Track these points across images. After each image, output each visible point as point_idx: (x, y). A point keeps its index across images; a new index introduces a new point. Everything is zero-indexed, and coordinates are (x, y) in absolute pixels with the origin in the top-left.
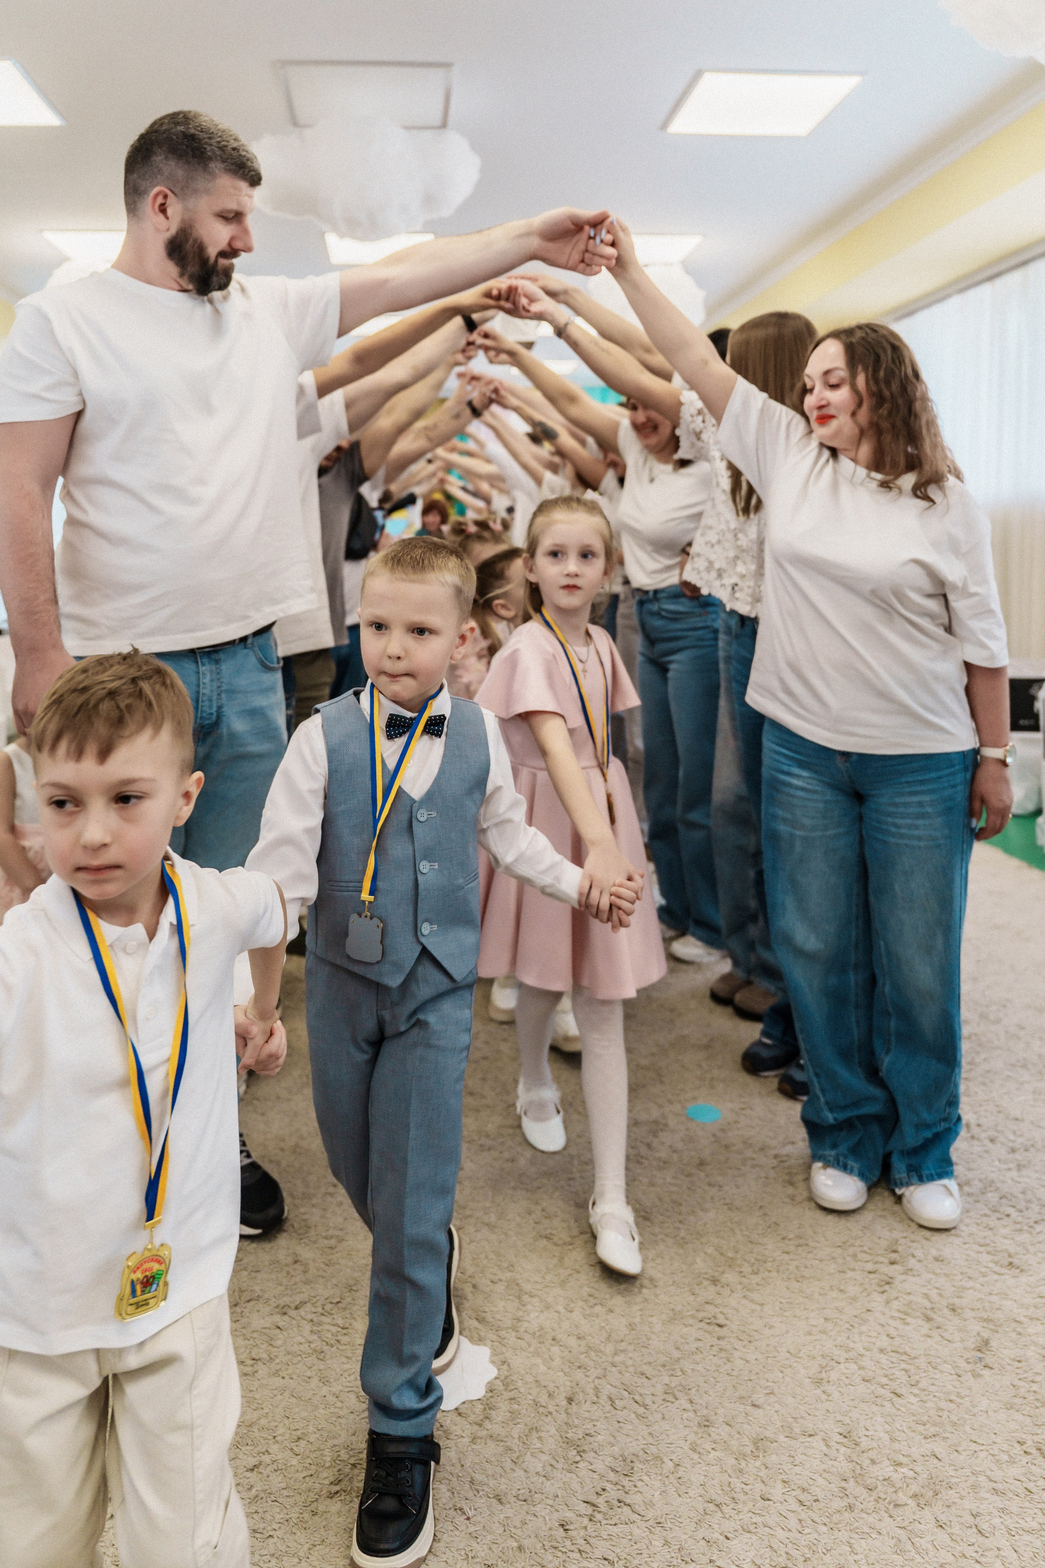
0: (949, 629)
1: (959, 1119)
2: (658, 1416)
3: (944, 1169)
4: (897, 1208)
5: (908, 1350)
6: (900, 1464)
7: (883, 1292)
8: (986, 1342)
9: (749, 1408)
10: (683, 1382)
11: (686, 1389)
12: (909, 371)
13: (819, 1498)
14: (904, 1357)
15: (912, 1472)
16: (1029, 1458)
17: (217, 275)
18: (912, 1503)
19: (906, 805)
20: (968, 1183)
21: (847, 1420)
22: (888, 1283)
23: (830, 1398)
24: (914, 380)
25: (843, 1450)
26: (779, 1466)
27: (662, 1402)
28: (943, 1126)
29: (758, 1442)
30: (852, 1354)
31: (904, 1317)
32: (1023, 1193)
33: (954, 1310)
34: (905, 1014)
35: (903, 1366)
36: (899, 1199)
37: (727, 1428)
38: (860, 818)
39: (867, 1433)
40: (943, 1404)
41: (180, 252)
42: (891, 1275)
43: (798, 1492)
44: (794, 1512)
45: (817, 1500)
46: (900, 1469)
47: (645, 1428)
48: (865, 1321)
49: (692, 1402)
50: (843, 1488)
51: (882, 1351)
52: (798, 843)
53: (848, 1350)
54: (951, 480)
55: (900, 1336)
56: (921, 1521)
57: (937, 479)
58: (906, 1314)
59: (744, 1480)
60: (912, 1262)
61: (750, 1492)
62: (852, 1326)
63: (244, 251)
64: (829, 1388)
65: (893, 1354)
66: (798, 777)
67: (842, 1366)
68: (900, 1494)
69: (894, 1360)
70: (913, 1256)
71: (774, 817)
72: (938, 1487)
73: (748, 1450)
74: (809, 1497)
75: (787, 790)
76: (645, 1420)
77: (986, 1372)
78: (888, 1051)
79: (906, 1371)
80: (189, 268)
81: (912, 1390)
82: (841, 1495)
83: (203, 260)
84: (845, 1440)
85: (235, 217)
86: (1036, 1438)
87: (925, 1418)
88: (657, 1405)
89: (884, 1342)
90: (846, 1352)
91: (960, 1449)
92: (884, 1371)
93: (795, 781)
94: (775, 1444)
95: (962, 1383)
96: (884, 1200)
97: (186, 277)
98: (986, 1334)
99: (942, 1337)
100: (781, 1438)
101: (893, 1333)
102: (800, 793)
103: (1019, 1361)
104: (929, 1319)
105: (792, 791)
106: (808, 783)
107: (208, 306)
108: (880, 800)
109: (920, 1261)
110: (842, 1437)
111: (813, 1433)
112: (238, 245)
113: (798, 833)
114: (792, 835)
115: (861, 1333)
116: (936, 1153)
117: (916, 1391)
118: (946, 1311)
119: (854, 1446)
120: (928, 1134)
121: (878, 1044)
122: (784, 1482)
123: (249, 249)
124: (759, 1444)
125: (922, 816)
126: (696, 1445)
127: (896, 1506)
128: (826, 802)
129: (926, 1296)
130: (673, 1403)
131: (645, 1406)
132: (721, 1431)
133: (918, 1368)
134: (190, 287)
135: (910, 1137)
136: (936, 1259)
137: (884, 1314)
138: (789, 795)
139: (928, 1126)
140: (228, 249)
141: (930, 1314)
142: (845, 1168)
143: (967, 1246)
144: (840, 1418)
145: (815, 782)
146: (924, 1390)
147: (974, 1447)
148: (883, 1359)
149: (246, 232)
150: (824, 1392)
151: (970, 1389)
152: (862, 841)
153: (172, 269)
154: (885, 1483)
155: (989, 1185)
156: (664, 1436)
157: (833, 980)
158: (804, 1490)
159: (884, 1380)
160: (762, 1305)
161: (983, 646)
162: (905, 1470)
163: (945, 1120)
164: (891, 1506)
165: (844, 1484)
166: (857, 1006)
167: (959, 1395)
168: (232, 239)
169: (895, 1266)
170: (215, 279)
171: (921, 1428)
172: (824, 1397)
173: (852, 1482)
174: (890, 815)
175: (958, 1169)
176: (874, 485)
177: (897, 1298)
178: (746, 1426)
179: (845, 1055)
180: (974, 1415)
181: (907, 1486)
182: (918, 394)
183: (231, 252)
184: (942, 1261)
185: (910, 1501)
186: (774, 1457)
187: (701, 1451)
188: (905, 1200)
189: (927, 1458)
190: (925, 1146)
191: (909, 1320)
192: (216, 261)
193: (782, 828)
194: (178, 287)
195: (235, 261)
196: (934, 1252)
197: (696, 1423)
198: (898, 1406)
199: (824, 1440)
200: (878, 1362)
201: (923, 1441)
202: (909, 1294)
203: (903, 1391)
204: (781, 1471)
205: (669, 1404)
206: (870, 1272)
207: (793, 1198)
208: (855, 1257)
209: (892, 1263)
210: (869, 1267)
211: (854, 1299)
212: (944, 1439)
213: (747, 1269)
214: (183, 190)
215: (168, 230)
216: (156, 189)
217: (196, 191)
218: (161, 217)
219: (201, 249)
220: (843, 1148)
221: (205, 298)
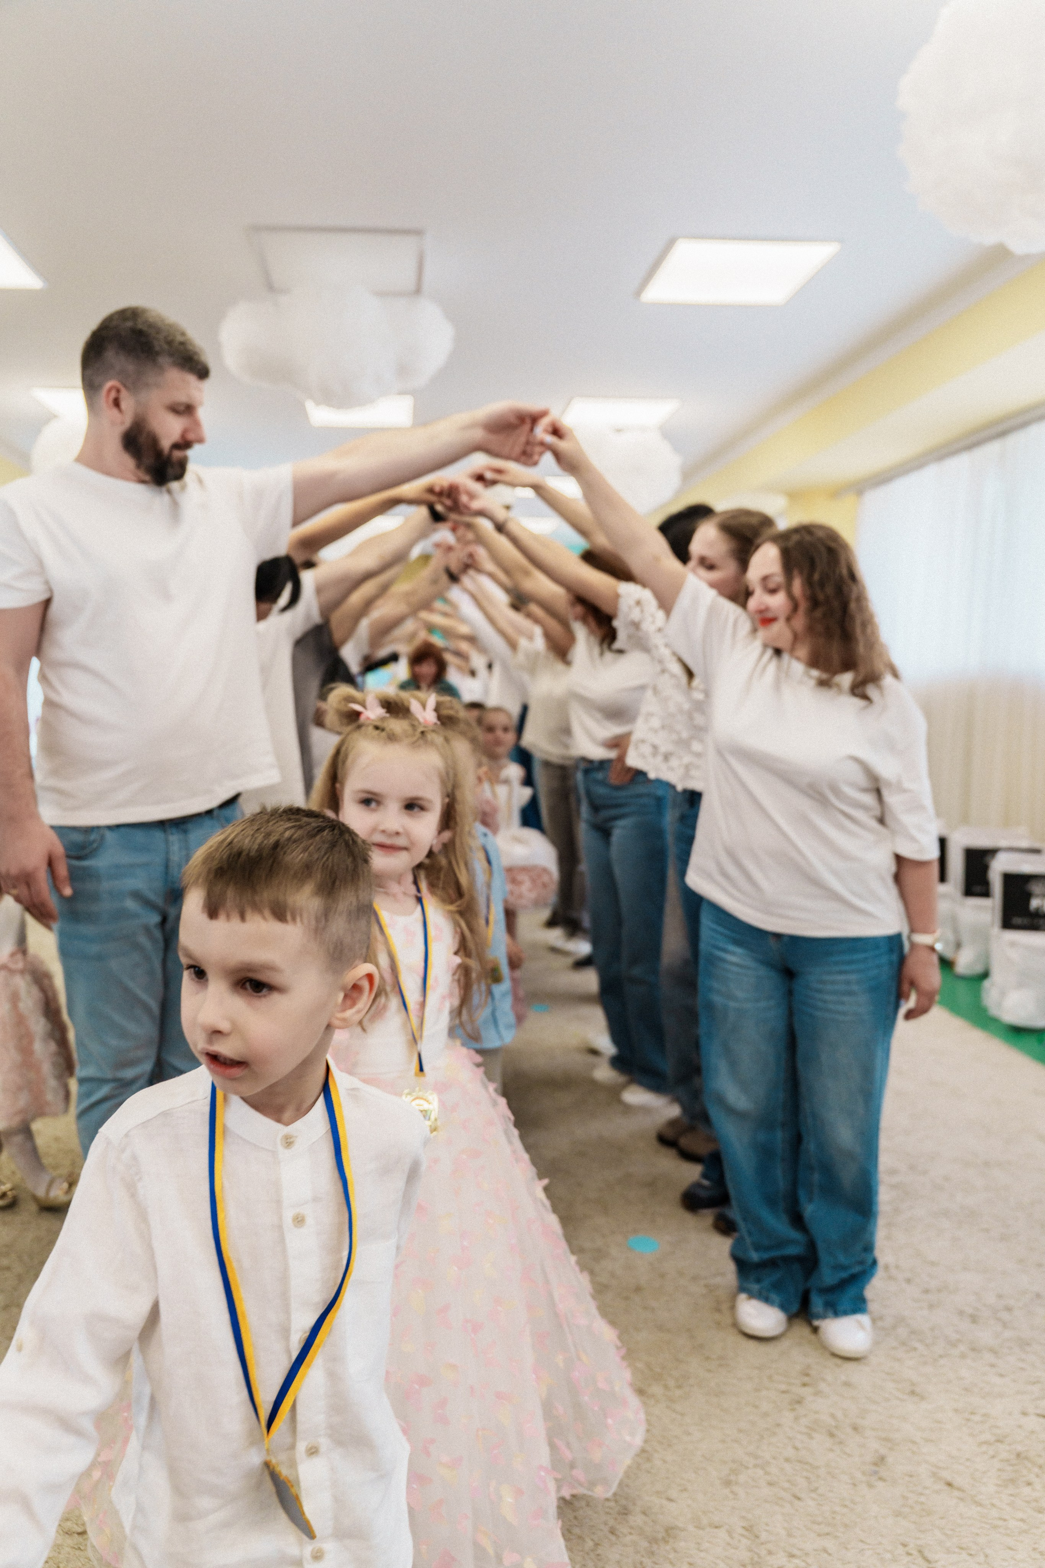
0: (881, 821)
1: (875, 1262)
3: (859, 1306)
4: (813, 1337)
5: (812, 1460)
7: (794, 1410)
8: (882, 1459)
9: (665, 1502)
12: (845, 572)
14: (807, 1467)
16: (910, 1558)
17: (173, 466)
19: (833, 983)
20: (881, 1318)
21: (751, 1516)
22: (799, 1402)
23: (736, 1497)
24: (849, 582)
25: (745, 1541)
26: (686, 1551)
28: (857, 1269)
30: (758, 1462)
31: (809, 1431)
32: (932, 1329)
33: (857, 1429)
34: (828, 1170)
35: (805, 1474)
36: (815, 1330)
38: (790, 993)
39: (768, 1528)
40: (838, 1509)
41: (136, 444)
42: (803, 1395)
48: (775, 1434)
51: (787, 1460)
52: (731, 1013)
53: (756, 1457)
54: (888, 680)
55: (805, 1448)
57: (873, 678)
58: (813, 1430)
60: (822, 1385)
62: (763, 1437)
63: (197, 443)
64: (736, 1488)
65: (796, 1463)
66: (734, 953)
67: (751, 1471)
69: (798, 1469)
70: (825, 1380)
71: (709, 989)
73: (660, 1536)
75: (722, 965)
77: (880, 1484)
78: (811, 1200)
79: (807, 1478)
80: (145, 460)
81: (811, 1495)
83: (159, 454)
84: (747, 1533)
85: (188, 409)
86: (919, 1542)
87: (820, 1519)
89: (790, 1452)
90: (754, 1458)
91: (849, 1546)
92: (788, 1478)
93: (730, 958)
94: (685, 1532)
95: (857, 1491)
96: (801, 1330)
97: (143, 469)
98: (883, 1451)
99: (843, 1451)
100: (690, 1528)
101: (799, 1445)
102: (734, 969)
103: (911, 1476)
104: (832, 1435)
105: (728, 967)
106: (742, 960)
107: (166, 498)
108: (809, 978)
109: (831, 1385)
110: (744, 1530)
111: (720, 1525)
112: (190, 436)
113: (731, 1004)
114: (726, 1006)
115: (771, 1444)
116: (851, 1292)
117: (815, 1496)
118: (849, 1430)
119: (755, 1538)
120: (844, 1275)
121: (802, 1194)
123: (201, 441)
124: (672, 1532)
125: (850, 993)
126: (615, 1529)
128: (758, 977)
129: (833, 1416)
132: (637, 1519)
133: (818, 1476)
134: (148, 478)
135: (828, 1276)
136: (846, 1384)
137: (793, 1429)
138: (724, 969)
139: (843, 1268)
140: (181, 441)
141: (834, 1431)
142: (767, 1300)
143: (875, 1374)
144: (744, 1514)
145: (747, 958)
146: (824, 1495)
147: (863, 1546)
148: (788, 1467)
149: (197, 424)
150: (733, 1492)
151: (865, 1497)
152: (790, 1013)
153: (129, 462)
155: (900, 1320)
157: (762, 1137)
159: (786, 1485)
160: (682, 1415)
161: (913, 839)
163: (861, 1263)
166: (784, 1160)
167: (853, 1502)
168: (185, 430)
169: (808, 1388)
170: (171, 470)
171: (816, 1527)
172: (730, 1497)
174: (820, 991)
175: (872, 1306)
176: (812, 683)
177: (805, 1416)
178: (660, 1516)
179: (771, 1201)
180: (865, 1519)
182: (854, 596)
183: (184, 444)
184: (851, 1386)
186: (682, 1544)
188: (821, 1331)
189: (820, 1553)
190: (843, 1285)
191: (815, 1435)
192: (171, 454)
193: (717, 999)
194: (136, 479)
196: (843, 1378)
198: (797, 1508)
199: (729, 1531)
200: (782, 1469)
201: (818, 1538)
202: (817, 1412)
203: (802, 1495)
206: (783, 1392)
207: (718, 1324)
208: (770, 1378)
209: (804, 1385)
210: (783, 1387)
211: (766, 1415)
212: (836, 1537)
213: (671, 1383)
214: (134, 384)
215: (122, 423)
216: (109, 384)
217: (147, 385)
218: (115, 411)
219: (154, 441)
220: (766, 1283)
221: (164, 489)
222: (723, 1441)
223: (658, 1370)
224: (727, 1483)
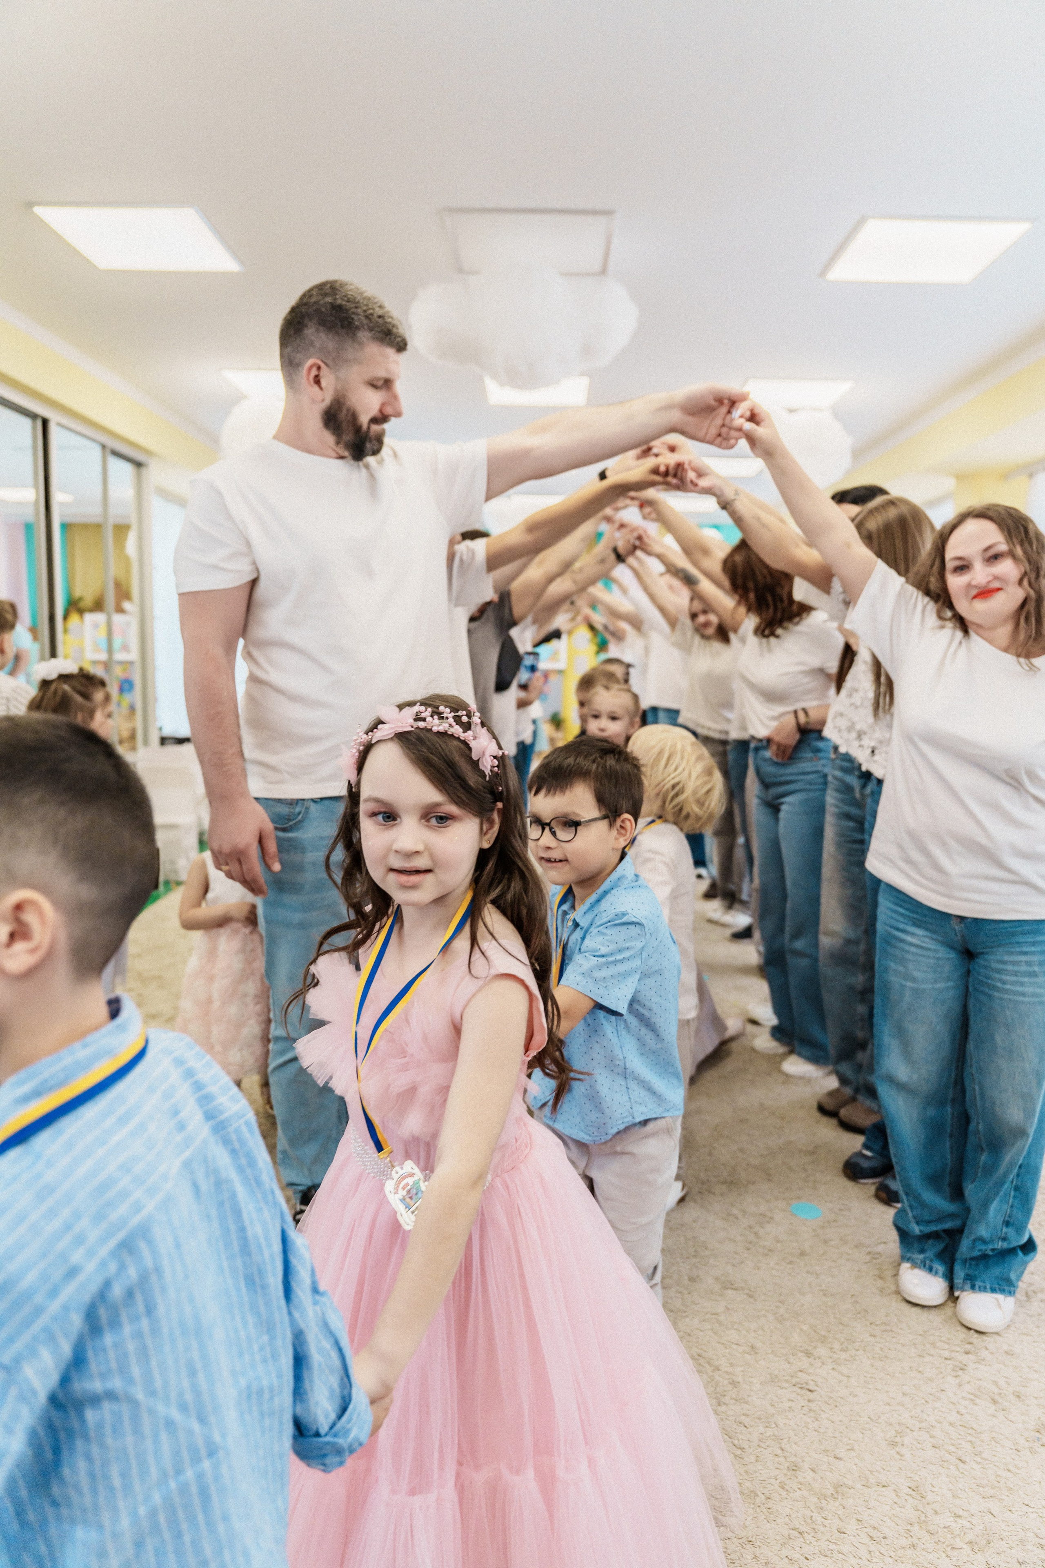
2: (753, 1458)
5: (974, 1426)
6: (959, 1516)
7: (956, 1376)
9: (833, 1460)
10: (776, 1433)
11: (778, 1439)
13: (887, 1536)
14: (971, 1431)
15: (969, 1524)
17: (371, 441)
18: (967, 1548)
19: (1016, 963)
21: (917, 1478)
22: (962, 1369)
23: (903, 1458)
25: (911, 1500)
26: (855, 1508)
27: (757, 1447)
29: (837, 1487)
30: (923, 1425)
31: (973, 1397)
33: (1019, 1397)
34: (996, 1149)
35: (970, 1438)
37: (811, 1473)
38: (970, 973)
39: (933, 1489)
40: (1001, 1472)
41: (336, 421)
42: (964, 1362)
43: (870, 1530)
44: (865, 1544)
45: (885, 1538)
46: (958, 1520)
47: (742, 1466)
48: (940, 1399)
49: (783, 1450)
50: (908, 1530)
51: (951, 1424)
52: (908, 993)
53: (921, 1421)
55: (967, 1413)
56: (974, 1562)
58: (975, 1396)
59: (824, 1516)
60: (985, 1354)
61: (829, 1526)
62: (926, 1401)
63: (395, 416)
64: (901, 1449)
65: (960, 1428)
66: (913, 934)
67: (915, 1433)
68: (958, 1540)
69: (962, 1433)
70: (987, 1349)
71: (886, 969)
72: (991, 1538)
73: (829, 1492)
74: (879, 1534)
75: (901, 945)
76: (741, 1460)
79: (971, 1442)
80: (344, 437)
81: (975, 1459)
82: (906, 1535)
83: (358, 429)
84: (913, 1493)
85: (387, 384)
87: (986, 1482)
88: (752, 1449)
89: (955, 1417)
90: (919, 1422)
91: (1013, 1509)
92: (952, 1442)
93: (909, 938)
94: (852, 1490)
95: (1020, 1457)
97: (341, 445)
99: (1006, 1418)
100: (858, 1486)
101: (963, 1411)
102: (913, 949)
104: (995, 1402)
105: (907, 947)
106: (922, 941)
107: (364, 472)
108: (990, 957)
109: (992, 1353)
110: (910, 1490)
111: (886, 1484)
112: (389, 410)
113: (909, 984)
114: (902, 986)
115: (934, 1409)
117: (979, 1460)
118: (1012, 1398)
119: (920, 1498)
121: (969, 1172)
122: (858, 1520)
123: (398, 415)
124: (839, 1489)
125: (1033, 973)
126: (785, 1484)
127: (953, 1548)
128: (938, 959)
129: (995, 1383)
130: (765, 1449)
131: (742, 1449)
132: (808, 1476)
133: (982, 1441)
134: (346, 454)
136: (1007, 1353)
137: (956, 1394)
138: (903, 950)
140: (379, 416)
141: (997, 1398)
142: (930, 1270)
143: (1035, 1344)
144: (910, 1475)
145: (927, 940)
146: (987, 1460)
147: (1026, 1509)
148: (952, 1431)
149: (395, 398)
150: (898, 1453)
151: (1027, 1462)
152: (967, 994)
153: (329, 438)
154: (945, 1530)
156: (757, 1474)
157: (931, 1112)
158: (874, 1528)
159: (952, 1449)
160: (848, 1377)
162: (963, 1522)
164: (949, 1549)
165: (909, 1527)
166: (951, 1136)
167: (1017, 1467)
168: (383, 405)
169: (969, 1355)
170: (368, 445)
171: (981, 1489)
172: (898, 1457)
173: (916, 1526)
174: (999, 971)
177: (970, 1382)
178: (828, 1473)
180: (1028, 1484)
181: (964, 1534)
183: (381, 418)
184: (1012, 1355)
185: (965, 1546)
186: (851, 1501)
187: (789, 1489)
189: (984, 1514)
191: (978, 1401)
192: (369, 428)
193: (894, 980)
194: (334, 455)
195: (386, 426)
196: (1006, 1347)
197: (786, 1467)
198: (961, 1471)
199: (895, 1491)
200: (947, 1433)
201: (981, 1500)
202: (981, 1380)
203: (967, 1459)
204: (856, 1512)
205: (762, 1449)
206: (946, 1359)
207: (882, 1290)
208: (933, 1344)
209: (967, 1353)
210: (946, 1354)
211: (931, 1380)
212: (1000, 1500)
213: (836, 1346)
214: (336, 361)
215: (323, 400)
216: (310, 362)
217: (347, 361)
218: (316, 388)
219: (354, 417)
220: (930, 1254)
221: (361, 463)
222: (888, 1404)
223: (823, 1333)
224: (893, 1444)
